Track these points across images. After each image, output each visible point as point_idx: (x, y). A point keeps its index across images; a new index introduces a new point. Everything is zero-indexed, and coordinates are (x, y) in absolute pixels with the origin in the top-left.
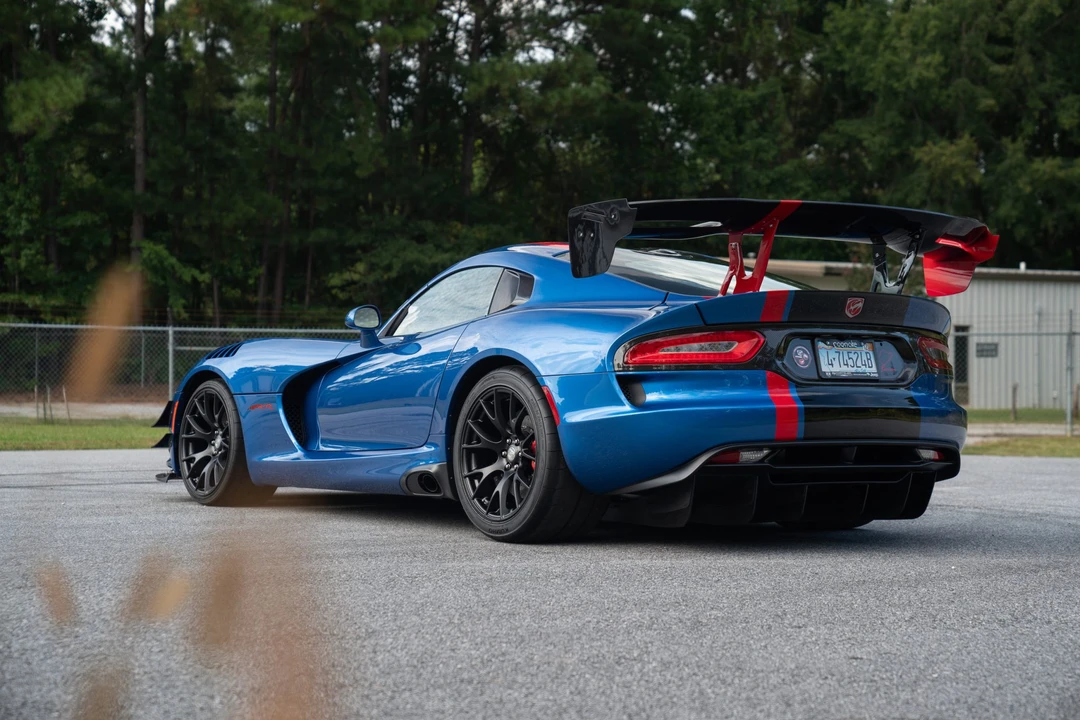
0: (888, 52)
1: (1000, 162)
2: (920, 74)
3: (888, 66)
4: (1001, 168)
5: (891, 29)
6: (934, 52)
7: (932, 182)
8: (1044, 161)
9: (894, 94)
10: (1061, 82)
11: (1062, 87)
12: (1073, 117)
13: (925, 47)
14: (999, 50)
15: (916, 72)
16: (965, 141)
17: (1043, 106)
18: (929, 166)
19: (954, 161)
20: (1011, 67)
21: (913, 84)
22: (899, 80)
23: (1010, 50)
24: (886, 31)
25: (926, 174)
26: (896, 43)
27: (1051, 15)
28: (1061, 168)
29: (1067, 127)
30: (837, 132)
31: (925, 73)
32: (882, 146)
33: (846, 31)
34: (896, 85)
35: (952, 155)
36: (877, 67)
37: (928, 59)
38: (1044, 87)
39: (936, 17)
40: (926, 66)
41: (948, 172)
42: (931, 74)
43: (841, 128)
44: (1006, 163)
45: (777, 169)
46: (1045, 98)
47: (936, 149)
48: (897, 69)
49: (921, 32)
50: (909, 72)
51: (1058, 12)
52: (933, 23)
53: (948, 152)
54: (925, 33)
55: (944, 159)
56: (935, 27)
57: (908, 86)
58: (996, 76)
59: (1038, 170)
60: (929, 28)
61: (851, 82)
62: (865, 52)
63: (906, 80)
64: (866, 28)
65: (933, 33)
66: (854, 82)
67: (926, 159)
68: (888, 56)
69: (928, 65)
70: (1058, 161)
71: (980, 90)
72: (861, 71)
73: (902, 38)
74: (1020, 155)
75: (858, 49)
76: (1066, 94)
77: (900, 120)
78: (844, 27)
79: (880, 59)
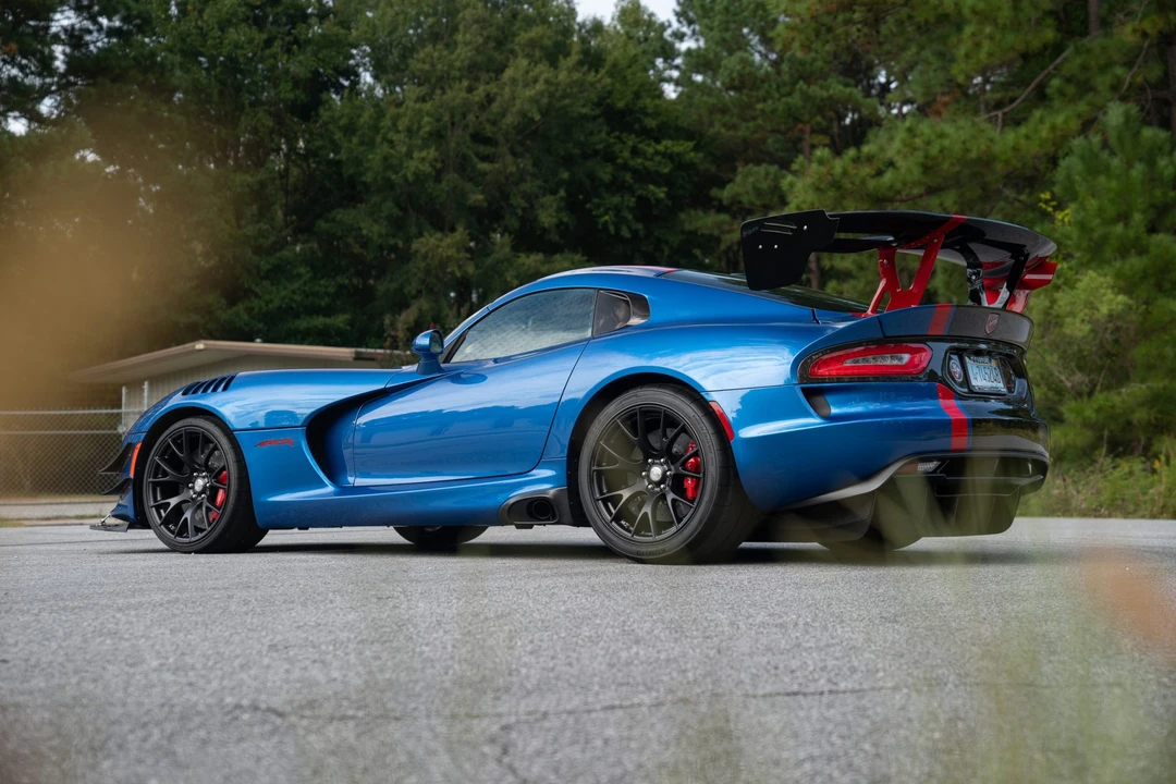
0: (385, 144)
1: (488, 255)
2: (417, 167)
3: (385, 158)
4: (489, 261)
5: (386, 122)
6: (428, 147)
7: (428, 271)
8: (528, 257)
9: (391, 185)
10: (539, 182)
11: (540, 187)
12: (551, 216)
13: (420, 142)
14: (482, 149)
15: (412, 166)
16: (460, 233)
17: (524, 204)
18: (425, 257)
19: (450, 253)
20: (496, 166)
21: (410, 178)
22: (396, 173)
23: (493, 150)
24: (382, 124)
25: (422, 265)
26: (392, 135)
27: (532, 120)
28: (543, 263)
29: (546, 225)
30: (333, 220)
31: (421, 167)
32: (380, 236)
33: (343, 121)
34: (394, 177)
35: (449, 246)
36: (374, 159)
37: (424, 154)
38: (527, 187)
39: (429, 114)
40: (422, 160)
41: (443, 264)
42: (426, 168)
43: (339, 217)
44: (495, 256)
45: (278, 255)
46: (527, 197)
47: (432, 241)
48: (395, 162)
49: (415, 127)
50: (405, 165)
51: (537, 117)
52: (426, 119)
53: (443, 244)
54: (420, 128)
55: (440, 250)
56: (429, 123)
57: (405, 178)
58: (485, 174)
59: (524, 264)
60: (423, 124)
61: (348, 171)
62: (362, 143)
63: (403, 172)
64: (362, 120)
65: (427, 129)
66: (351, 171)
67: (423, 250)
68: (385, 148)
69: (423, 159)
70: (540, 256)
71: (469, 186)
72: (358, 162)
73: (398, 132)
74: (507, 250)
75: (355, 140)
76: (544, 195)
77: (396, 212)
78: (340, 118)
79: (378, 151)
